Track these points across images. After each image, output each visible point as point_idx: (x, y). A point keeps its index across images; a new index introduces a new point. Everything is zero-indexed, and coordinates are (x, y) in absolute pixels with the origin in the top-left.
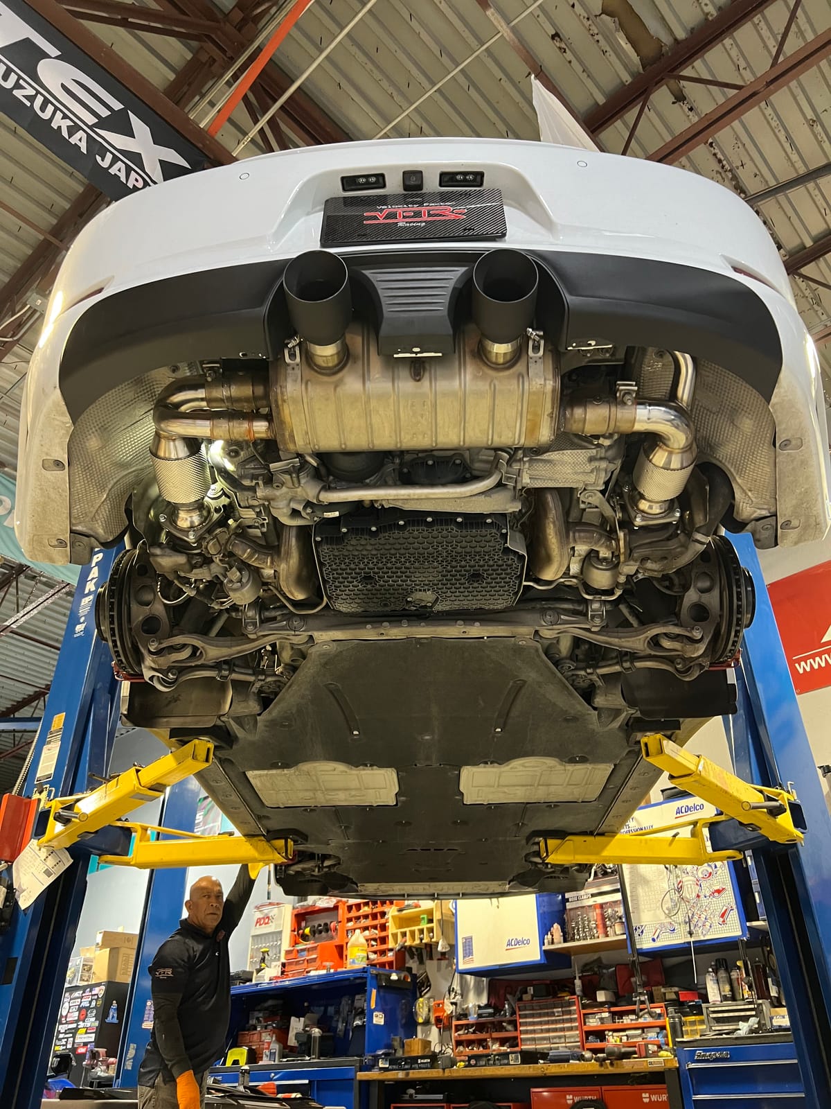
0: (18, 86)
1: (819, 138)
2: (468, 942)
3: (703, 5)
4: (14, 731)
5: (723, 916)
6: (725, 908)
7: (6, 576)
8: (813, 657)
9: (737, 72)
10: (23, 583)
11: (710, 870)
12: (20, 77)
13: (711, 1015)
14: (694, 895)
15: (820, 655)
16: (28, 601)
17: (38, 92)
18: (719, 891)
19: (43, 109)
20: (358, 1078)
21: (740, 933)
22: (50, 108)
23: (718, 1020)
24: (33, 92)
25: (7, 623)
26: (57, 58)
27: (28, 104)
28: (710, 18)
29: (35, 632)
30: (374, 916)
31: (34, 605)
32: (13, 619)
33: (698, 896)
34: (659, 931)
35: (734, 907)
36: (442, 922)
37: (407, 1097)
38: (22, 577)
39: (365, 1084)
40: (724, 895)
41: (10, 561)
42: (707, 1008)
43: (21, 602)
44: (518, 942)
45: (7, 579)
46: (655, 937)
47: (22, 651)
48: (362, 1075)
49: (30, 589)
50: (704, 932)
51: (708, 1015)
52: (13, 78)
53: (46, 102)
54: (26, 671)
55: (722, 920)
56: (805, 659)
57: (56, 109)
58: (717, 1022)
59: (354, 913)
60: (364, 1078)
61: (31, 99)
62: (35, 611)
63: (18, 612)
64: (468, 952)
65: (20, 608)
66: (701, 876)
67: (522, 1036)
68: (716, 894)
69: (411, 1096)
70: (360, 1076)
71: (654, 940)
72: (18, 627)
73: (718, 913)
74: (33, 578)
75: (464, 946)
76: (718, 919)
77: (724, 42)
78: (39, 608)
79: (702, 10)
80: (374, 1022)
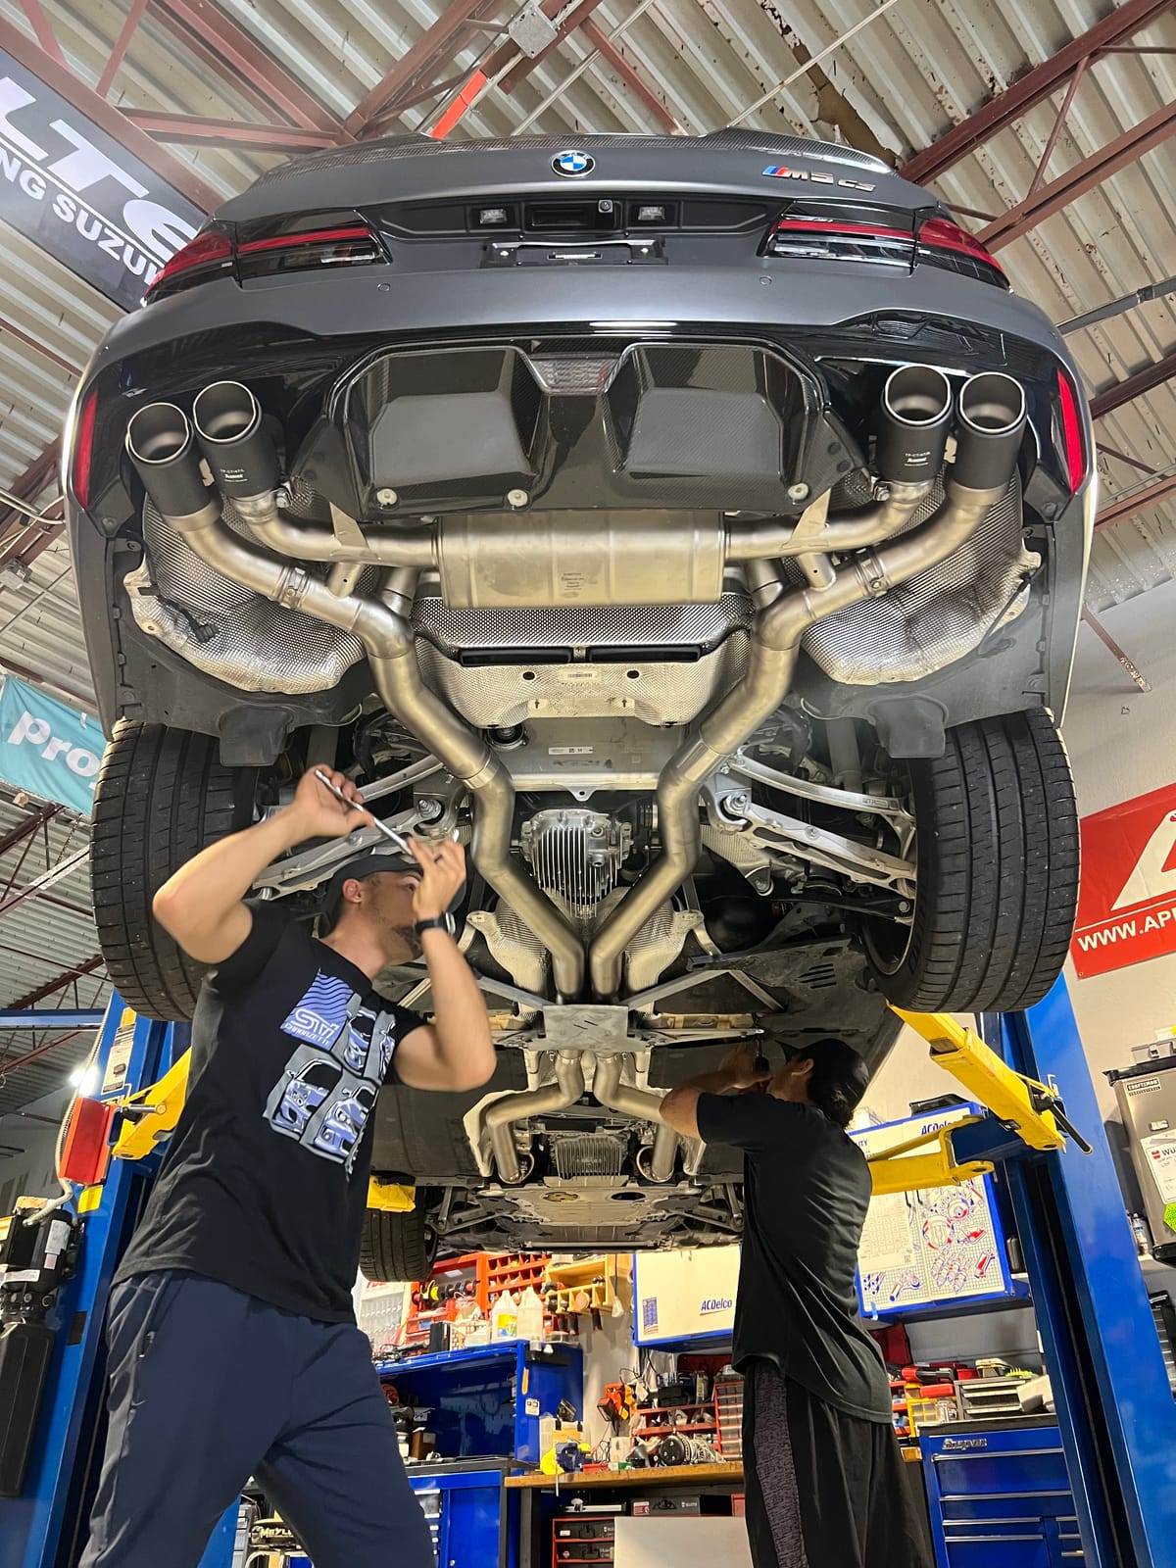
0: (103, 236)
1: (1099, 267)
2: (651, 1306)
3: (946, 107)
4: (33, 1028)
5: (981, 1266)
6: (983, 1256)
7: (30, 820)
8: (1101, 929)
9: (991, 189)
10: (53, 829)
11: (965, 1207)
12: (105, 226)
13: (966, 1395)
14: (944, 1240)
15: (1110, 927)
16: (63, 854)
17: (127, 242)
18: (976, 1235)
19: (134, 262)
20: (506, 1485)
21: (1002, 1288)
22: (142, 261)
23: (975, 1401)
24: (122, 243)
25: (34, 884)
26: (145, 198)
27: (117, 257)
28: (957, 124)
29: (66, 895)
30: (526, 1274)
31: (71, 859)
32: (43, 878)
33: (949, 1241)
34: (898, 1287)
35: (996, 1254)
36: (616, 1280)
37: (572, 1509)
38: (52, 822)
39: (515, 1493)
40: (981, 1238)
41: (36, 800)
42: (961, 1386)
43: (53, 856)
44: (716, 1305)
45: (31, 824)
46: (894, 1295)
47: (47, 919)
48: (510, 1482)
49: (64, 839)
50: (957, 1288)
51: (961, 1395)
52: (97, 226)
53: (137, 254)
54: (52, 946)
55: (979, 1271)
56: (1090, 933)
57: (149, 261)
58: (974, 1404)
59: (499, 1270)
60: (513, 1485)
61: (120, 250)
62: (73, 868)
63: (48, 869)
64: (652, 1318)
65: (51, 864)
66: (953, 1214)
67: (722, 1428)
68: (973, 1238)
69: (577, 1508)
70: (510, 1481)
71: (892, 1299)
72: (48, 889)
73: (975, 1263)
74: (68, 822)
75: (646, 1311)
76: (975, 1270)
77: (974, 152)
78: (78, 863)
79: (946, 114)
80: (527, 1412)
